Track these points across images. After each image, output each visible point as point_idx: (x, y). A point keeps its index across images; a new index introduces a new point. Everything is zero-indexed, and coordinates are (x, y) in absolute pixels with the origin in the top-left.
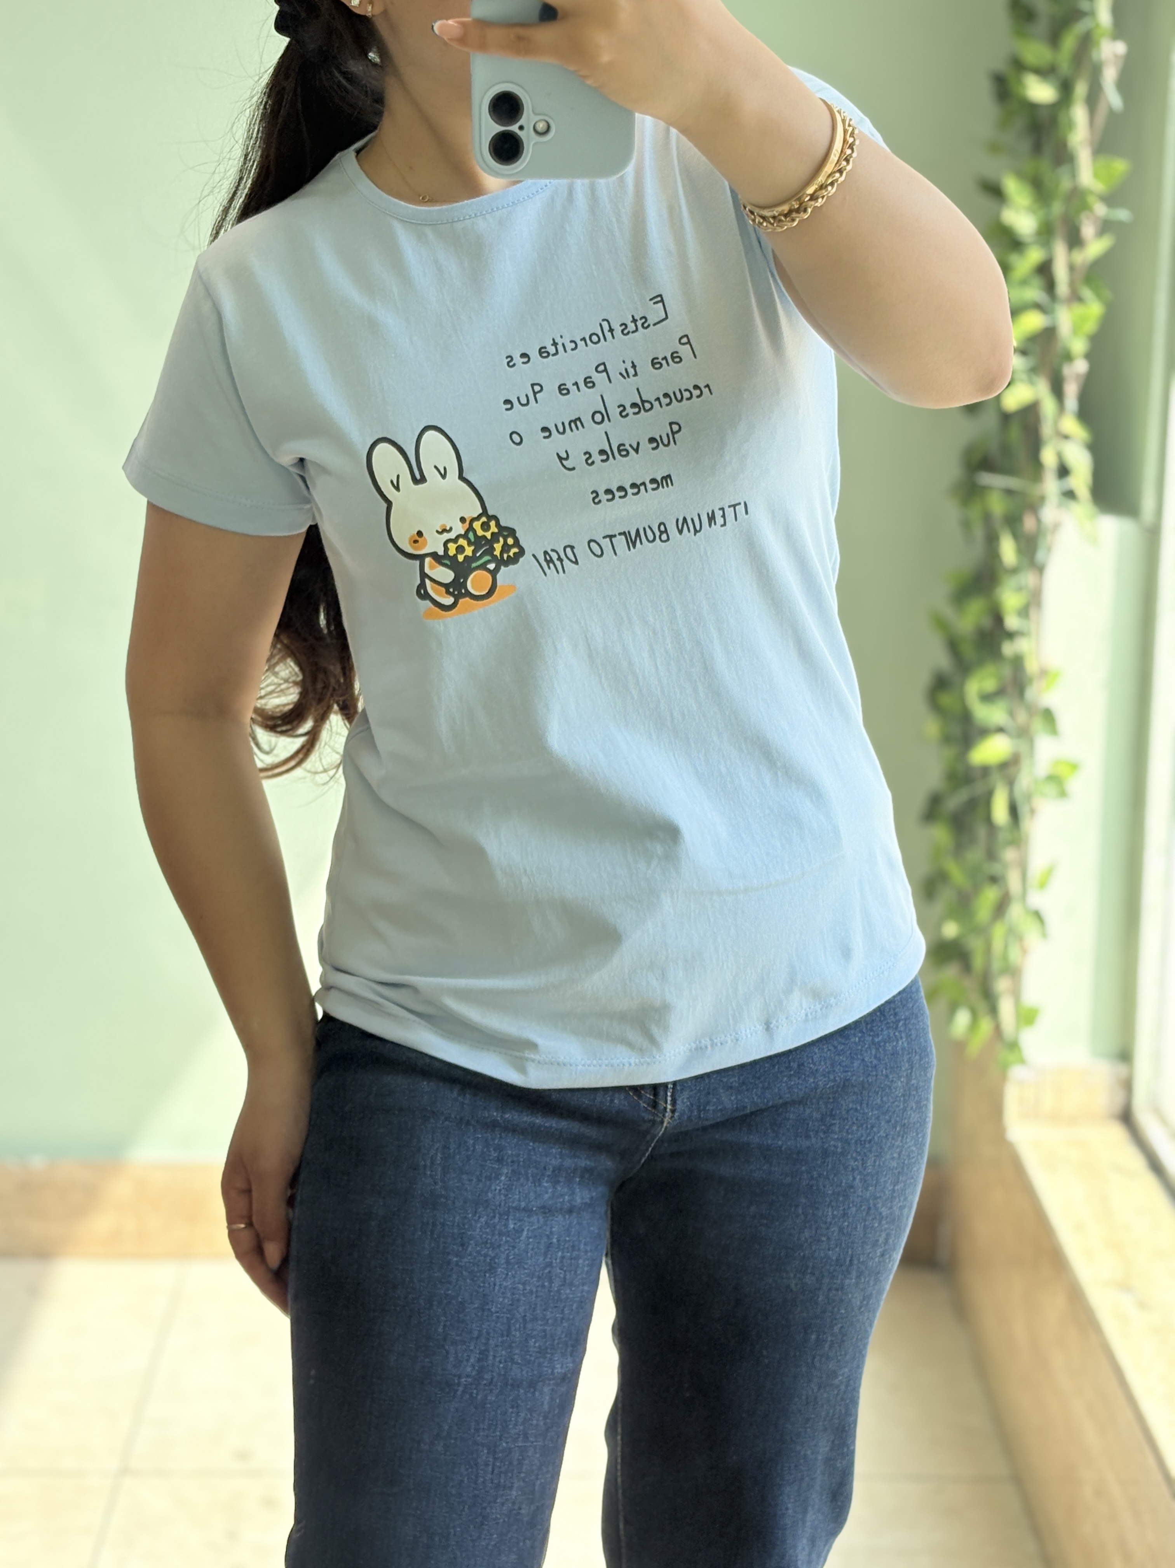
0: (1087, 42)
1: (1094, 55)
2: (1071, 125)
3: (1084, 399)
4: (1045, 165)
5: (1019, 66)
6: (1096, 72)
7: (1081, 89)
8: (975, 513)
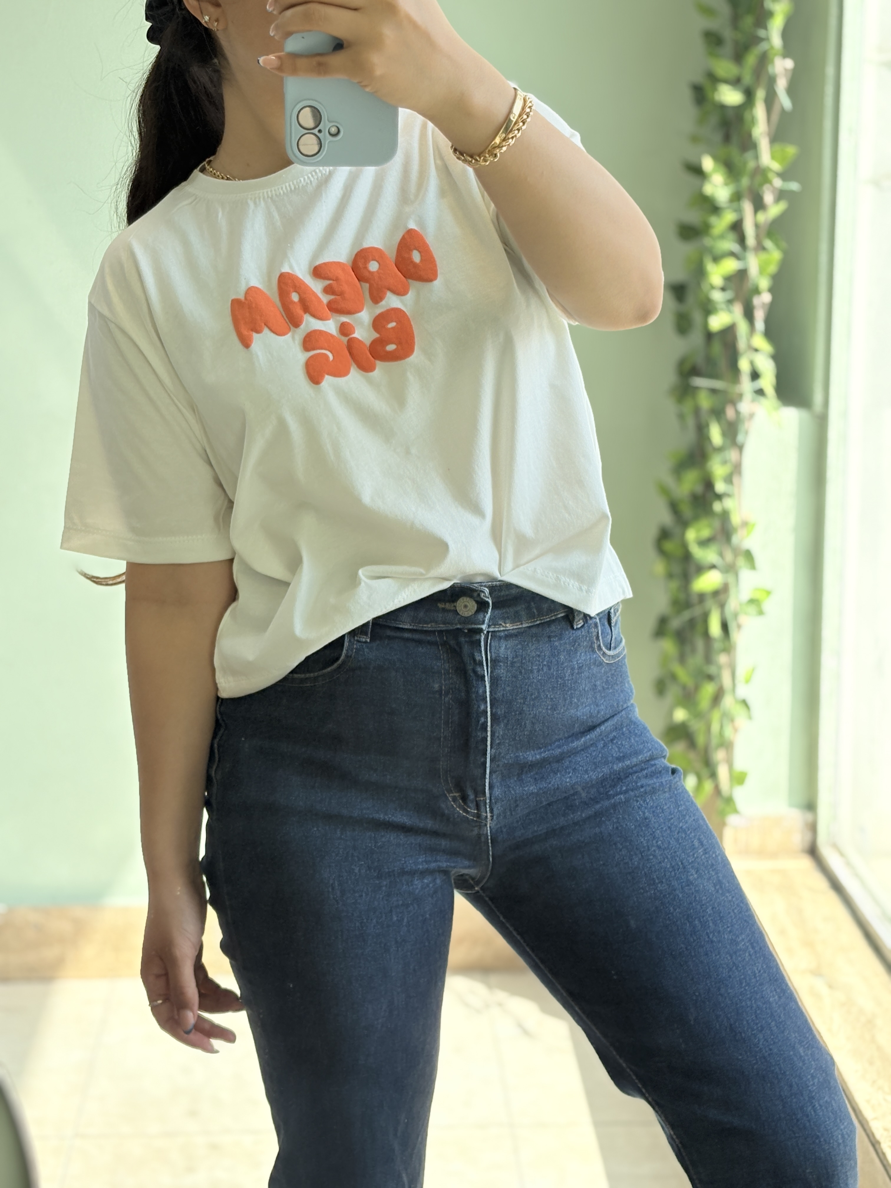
0: (764, 60)
1: (770, 70)
2: (753, 121)
3: (768, 321)
4: (734, 151)
5: (714, 79)
6: (772, 81)
7: (760, 94)
8: (688, 407)
